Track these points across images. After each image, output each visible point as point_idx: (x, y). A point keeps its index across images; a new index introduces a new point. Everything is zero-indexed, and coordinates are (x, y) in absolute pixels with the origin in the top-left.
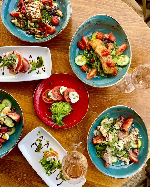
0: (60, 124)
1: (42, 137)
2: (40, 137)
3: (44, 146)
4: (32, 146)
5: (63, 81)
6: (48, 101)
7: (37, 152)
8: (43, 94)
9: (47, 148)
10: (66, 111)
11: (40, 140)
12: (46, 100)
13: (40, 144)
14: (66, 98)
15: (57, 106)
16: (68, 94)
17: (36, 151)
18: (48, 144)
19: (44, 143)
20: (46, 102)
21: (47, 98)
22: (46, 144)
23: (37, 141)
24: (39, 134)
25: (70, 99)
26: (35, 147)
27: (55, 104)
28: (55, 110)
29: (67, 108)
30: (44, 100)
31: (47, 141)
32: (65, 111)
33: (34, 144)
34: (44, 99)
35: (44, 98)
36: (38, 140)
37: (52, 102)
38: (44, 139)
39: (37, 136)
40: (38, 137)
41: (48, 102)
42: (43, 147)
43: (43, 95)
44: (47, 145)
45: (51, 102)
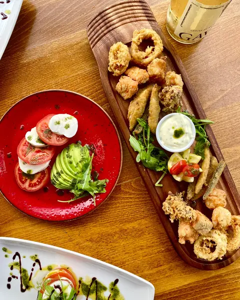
0: (100, 188)
1: (17, 254)
2: (14, 258)
3: (33, 270)
4: (9, 286)
5: (21, 127)
6: (40, 182)
7: (27, 291)
8: (19, 181)
9: (41, 269)
10: (83, 159)
11: (17, 264)
12: (35, 185)
13: (23, 271)
14: (54, 141)
15: (59, 170)
16: (50, 132)
17: (23, 291)
18: (38, 261)
19: (27, 264)
20: (38, 187)
21: (31, 180)
22: (34, 265)
23: (12, 268)
24: (6, 253)
25: (63, 136)
26: (16, 283)
27: (54, 172)
28: (65, 180)
29: (77, 153)
30: (34, 189)
31: (32, 257)
32: (80, 162)
33: (10, 279)
34: (30, 189)
35: (30, 186)
36: (14, 266)
37: (47, 176)
38: (24, 257)
39: (6, 258)
40: (10, 261)
41: (42, 184)
42: (32, 274)
43: (21, 184)
44: (37, 264)
45: (45, 178)
